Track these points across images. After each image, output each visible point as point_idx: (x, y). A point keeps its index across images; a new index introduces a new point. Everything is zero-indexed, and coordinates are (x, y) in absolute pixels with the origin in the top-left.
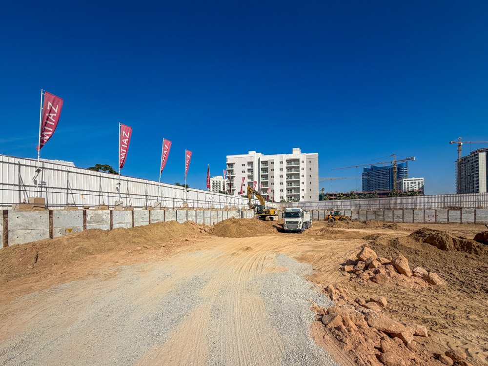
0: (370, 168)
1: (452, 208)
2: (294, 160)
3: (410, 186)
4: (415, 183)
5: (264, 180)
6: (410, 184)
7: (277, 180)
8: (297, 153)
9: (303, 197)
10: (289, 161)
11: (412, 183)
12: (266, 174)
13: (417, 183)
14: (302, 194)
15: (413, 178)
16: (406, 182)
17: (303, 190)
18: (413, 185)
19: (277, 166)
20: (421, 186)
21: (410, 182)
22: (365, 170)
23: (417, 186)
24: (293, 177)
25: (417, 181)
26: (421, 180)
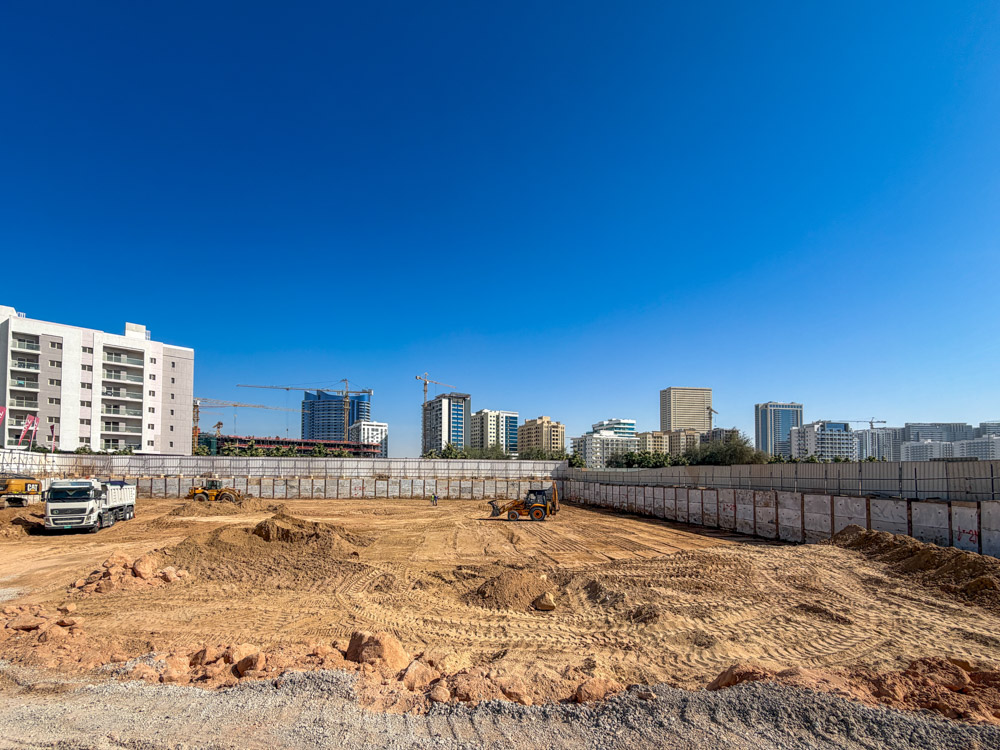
0: (315, 393)
1: (381, 477)
2: (130, 353)
3: (370, 435)
4: (377, 430)
5: (20, 385)
6: (370, 432)
7: (71, 393)
8: (135, 336)
9: (151, 443)
10: (110, 351)
11: (373, 430)
12: (32, 370)
13: (380, 431)
14: (147, 435)
15: (375, 423)
16: (366, 427)
17: (151, 426)
18: (375, 433)
19: (72, 357)
20: (384, 437)
21: (370, 428)
22: (307, 395)
23: (379, 436)
24: (123, 391)
25: (380, 428)
26: (385, 426)
